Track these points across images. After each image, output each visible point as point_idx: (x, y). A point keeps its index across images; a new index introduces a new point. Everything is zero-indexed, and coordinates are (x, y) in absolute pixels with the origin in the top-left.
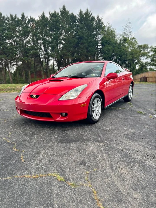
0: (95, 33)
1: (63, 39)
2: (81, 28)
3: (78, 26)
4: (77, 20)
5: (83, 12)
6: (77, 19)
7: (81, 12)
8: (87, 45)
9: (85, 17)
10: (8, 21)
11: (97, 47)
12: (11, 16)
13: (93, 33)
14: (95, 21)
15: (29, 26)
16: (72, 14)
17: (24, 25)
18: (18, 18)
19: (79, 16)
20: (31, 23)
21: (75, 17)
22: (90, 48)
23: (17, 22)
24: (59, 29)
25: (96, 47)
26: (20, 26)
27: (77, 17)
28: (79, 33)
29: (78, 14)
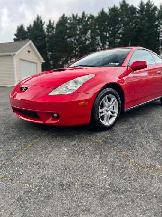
0: (157, 23)
1: (121, 33)
2: (142, 20)
3: (138, 17)
4: (137, 12)
5: (144, 2)
6: (137, 10)
7: (142, 3)
8: (146, 37)
9: (146, 8)
10: (70, 21)
11: (159, 39)
12: (73, 15)
13: (154, 24)
14: (158, 11)
15: (89, 23)
16: (132, 6)
17: (84, 23)
18: (79, 17)
19: (139, 7)
20: (90, 20)
21: (135, 9)
22: (150, 41)
23: (78, 20)
24: (117, 24)
25: (157, 38)
26: (80, 25)
27: (137, 9)
28: (139, 25)
29: (139, 4)
